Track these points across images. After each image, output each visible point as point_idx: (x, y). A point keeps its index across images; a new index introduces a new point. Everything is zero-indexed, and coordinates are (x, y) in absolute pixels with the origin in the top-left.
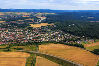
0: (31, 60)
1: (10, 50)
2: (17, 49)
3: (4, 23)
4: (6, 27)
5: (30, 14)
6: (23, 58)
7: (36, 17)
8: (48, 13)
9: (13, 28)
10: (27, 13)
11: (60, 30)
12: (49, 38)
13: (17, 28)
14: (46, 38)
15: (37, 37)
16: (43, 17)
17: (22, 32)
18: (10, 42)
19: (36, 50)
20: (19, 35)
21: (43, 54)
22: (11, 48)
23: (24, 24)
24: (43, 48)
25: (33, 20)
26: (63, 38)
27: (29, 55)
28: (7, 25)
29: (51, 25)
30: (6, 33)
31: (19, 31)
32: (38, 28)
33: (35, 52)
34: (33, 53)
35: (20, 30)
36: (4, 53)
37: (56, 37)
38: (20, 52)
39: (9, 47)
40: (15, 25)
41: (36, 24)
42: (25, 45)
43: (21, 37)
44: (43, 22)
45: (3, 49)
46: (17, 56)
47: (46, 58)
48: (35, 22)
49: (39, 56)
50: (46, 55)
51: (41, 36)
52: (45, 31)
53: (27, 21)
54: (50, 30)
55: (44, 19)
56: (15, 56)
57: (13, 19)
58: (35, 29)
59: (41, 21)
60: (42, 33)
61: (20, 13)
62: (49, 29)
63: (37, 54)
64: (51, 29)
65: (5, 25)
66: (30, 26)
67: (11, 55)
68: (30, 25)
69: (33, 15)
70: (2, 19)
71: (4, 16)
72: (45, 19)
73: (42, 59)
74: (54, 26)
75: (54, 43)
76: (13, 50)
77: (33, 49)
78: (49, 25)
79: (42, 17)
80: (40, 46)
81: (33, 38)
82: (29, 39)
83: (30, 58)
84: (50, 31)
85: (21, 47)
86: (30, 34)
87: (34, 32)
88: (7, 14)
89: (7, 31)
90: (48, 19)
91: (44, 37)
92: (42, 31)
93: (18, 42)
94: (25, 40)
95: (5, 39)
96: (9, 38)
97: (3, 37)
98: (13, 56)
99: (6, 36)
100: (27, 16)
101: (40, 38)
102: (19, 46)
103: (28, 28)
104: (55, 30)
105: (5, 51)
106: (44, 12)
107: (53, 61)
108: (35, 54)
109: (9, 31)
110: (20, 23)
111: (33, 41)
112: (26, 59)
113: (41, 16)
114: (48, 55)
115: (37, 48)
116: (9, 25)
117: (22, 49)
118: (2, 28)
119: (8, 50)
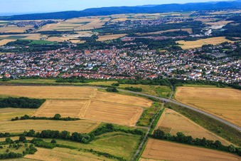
0: (152, 114)
1: (118, 90)
2: (131, 90)
3: (124, 39)
4: (126, 47)
5: (186, 16)
6: (136, 108)
7: (200, 23)
8: (239, 12)
9: (139, 48)
10: (179, 15)
12: (212, 73)
13: (146, 49)
14: (203, 74)
15: (183, 71)
16: (219, 23)
17: (154, 57)
18: (123, 76)
19: (168, 96)
20: (145, 64)
21: (180, 106)
22: (121, 86)
23: (164, 40)
24: (185, 94)
25: (189, 30)
27: (150, 104)
28: (129, 42)
29: (233, 42)
30: (122, 59)
31: (147, 55)
32: (193, 50)
33: (164, 99)
34: (158, 101)
35: (150, 53)
36: (106, 93)
37: (231, 72)
38: (134, 95)
39: (117, 85)
40: (145, 41)
41: (195, 39)
42: (148, 84)
43: (148, 67)
44: (216, 34)
45: (106, 86)
46: (126, 103)
47: (184, 114)
48: (193, 36)
49: (169, 108)
50: (186, 109)
51: (195, 68)
52: (208, 58)
53: (175, 32)
54: (224, 55)
55: (221, 27)
56: (123, 102)
57: (145, 30)
58: (186, 51)
59: (210, 32)
60: (200, 62)
61: (163, 15)
62: (221, 52)
63: (168, 103)
64: (226, 53)
65: (124, 42)
66: (178, 44)
67: (117, 100)
69: (193, 18)
70: (123, 29)
71: (128, 22)
72: (223, 27)
73: (174, 114)
74: (238, 46)
75: (218, 86)
76: (123, 91)
77: (163, 93)
78: (226, 43)
79: (217, 21)
80: (179, 89)
81: (173, 72)
82: (163, 73)
83: (151, 109)
84: (222, 58)
85: (139, 86)
86: (171, 62)
87: (181, 59)
89: (125, 54)
90: (233, 27)
91: (201, 71)
92: (200, 57)
93: (138, 78)
94: (153, 74)
95: (116, 69)
96: (124, 68)
97: (114, 65)
98: (120, 102)
99: (121, 63)
100: (178, 22)
101: (190, 71)
102: (135, 84)
103: (169, 50)
104: (236, 54)
105: (108, 91)
106: (226, 9)
107: (198, 123)
108: (163, 104)
109: (128, 55)
110: (156, 38)
111: (170, 77)
112: (142, 111)
113: (215, 19)
114: (192, 108)
115: (172, 93)
116: (133, 42)
117: (139, 90)
118: (118, 48)
119: (113, 90)
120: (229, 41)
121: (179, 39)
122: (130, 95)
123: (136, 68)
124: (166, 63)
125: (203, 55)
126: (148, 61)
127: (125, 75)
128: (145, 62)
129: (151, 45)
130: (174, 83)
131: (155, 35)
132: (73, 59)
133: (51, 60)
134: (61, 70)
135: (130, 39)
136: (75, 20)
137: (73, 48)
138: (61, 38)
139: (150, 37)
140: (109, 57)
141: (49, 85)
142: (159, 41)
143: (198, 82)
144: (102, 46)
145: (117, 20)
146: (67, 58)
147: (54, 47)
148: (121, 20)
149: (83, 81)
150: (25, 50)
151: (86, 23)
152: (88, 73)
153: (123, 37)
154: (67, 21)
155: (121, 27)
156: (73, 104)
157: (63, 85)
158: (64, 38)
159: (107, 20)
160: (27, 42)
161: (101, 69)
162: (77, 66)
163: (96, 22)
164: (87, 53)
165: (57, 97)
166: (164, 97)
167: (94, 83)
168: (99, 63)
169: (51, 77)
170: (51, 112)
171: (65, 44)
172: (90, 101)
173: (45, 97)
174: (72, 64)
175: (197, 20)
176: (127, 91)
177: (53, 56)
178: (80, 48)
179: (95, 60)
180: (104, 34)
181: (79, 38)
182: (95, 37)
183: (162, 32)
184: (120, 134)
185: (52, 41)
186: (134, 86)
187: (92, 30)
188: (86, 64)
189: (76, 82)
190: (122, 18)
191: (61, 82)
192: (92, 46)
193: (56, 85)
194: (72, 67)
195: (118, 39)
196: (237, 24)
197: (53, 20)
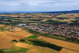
132: (70, 29)
134: (66, 33)
136: (68, 14)
138: (64, 20)
141: (63, 40)
146: (67, 28)
150: (52, 23)
151: (72, 15)
154: (65, 14)
158: (65, 20)
160: (52, 21)
162: (72, 32)
164: (75, 28)
165: (67, 47)
171: (66, 23)
173: (62, 46)
174: (70, 32)
177: (61, 27)
181: (71, 21)
182: (77, 21)
187: (76, 18)
189: (75, 41)
191: (68, 40)
192: (77, 24)
193: (66, 41)
194: (70, 33)
197: (60, 14)
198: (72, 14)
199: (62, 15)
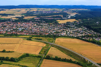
0: (46, 49)
3: (36, 18)
4: (36, 22)
5: (61, 10)
6: (39, 47)
7: (66, 13)
8: (81, 10)
9: (42, 22)
10: (58, 10)
11: (84, 26)
12: (70, 33)
13: (44, 23)
14: (67, 33)
15: (59, 32)
17: (48, 26)
18: (34, 34)
19: (52, 42)
20: (44, 29)
21: (57, 46)
22: (33, 38)
23: (52, 20)
24: (59, 41)
25: (62, 16)
26: (84, 34)
27: (45, 45)
28: (38, 20)
29: (78, 21)
30: (34, 26)
31: (45, 25)
32: (63, 24)
33: (51, 43)
34: (48, 44)
35: (46, 25)
36: (27, 41)
37: (77, 33)
38: (39, 41)
39: (32, 37)
40: (44, 20)
41: (64, 19)
42: (45, 37)
44: (72, 18)
45: (27, 38)
47: (58, 49)
48: (63, 18)
49: (53, 47)
50: (59, 47)
52: (69, 27)
53: (56, 16)
55: (74, 15)
56: (34, 45)
57: (44, 15)
58: (60, 24)
59: (70, 17)
60: (65, 29)
61: (52, 9)
62: (74, 25)
63: (52, 45)
64: (75, 25)
65: (36, 20)
67: (31, 43)
68: (57, 20)
71: (37, 12)
73: (55, 49)
74: (80, 23)
75: (72, 38)
76: (34, 40)
77: (51, 41)
78: (76, 21)
79: (73, 13)
80: (57, 39)
81: (55, 32)
82: (51, 33)
83: (45, 47)
84: (74, 27)
85: (41, 38)
86: (54, 28)
87: (58, 27)
88: (41, 10)
89: (36, 24)
90: (78, 15)
91: (66, 32)
92: (66, 27)
93: (40, 34)
94: (47, 33)
95: (32, 31)
96: (35, 30)
97: (31, 29)
99: (34, 28)
100: (58, 12)
101: (62, 32)
102: (39, 37)
103: (54, 23)
104: (79, 26)
105: (27, 40)
106: (76, 8)
107: (64, 52)
108: (50, 45)
109: (37, 25)
110: (49, 19)
111: (53, 34)
112: (41, 48)
113: (72, 12)
115: (54, 41)
116: (39, 20)
117: (41, 39)
118: (33, 22)
119: (30, 39)
120: (77, 21)
121: (58, 19)
122: (37, 41)
123: (40, 31)
124: (52, 29)
125: (67, 26)
126: (45, 28)
127: (35, 33)
128: (44, 28)
129: (47, 21)
130: (55, 37)
131: (49, 17)
132: (12, 26)
133: (3, 26)
134: (7, 31)
135: (38, 18)
136: (14, 9)
137: (13, 21)
138: (7, 17)
139: (46, 18)
140: (29, 26)
141: (1, 37)
142: (50, 20)
143: (64, 36)
144: (26, 21)
145: (33, 11)
146: (10, 26)
147: (4, 21)
148: (34, 10)
149: (16, 35)
151: (19, 11)
152: (19, 32)
153: (35, 18)
154: (11, 10)
155: (34, 13)
156: (11, 45)
157: (7, 37)
158: (9, 17)
159: (28, 10)
161: (25, 31)
162: (14, 29)
163: (24, 11)
164: (19, 24)
166: (51, 42)
167: (21, 36)
168: (24, 28)
169: (2, 34)
170: (1, 49)
171: (9, 20)
172: (19, 44)
174: (12, 28)
175: (65, 12)
176: (36, 40)
177: (3, 24)
178: (16, 21)
179: (22, 27)
180: (27, 16)
181: (16, 17)
182: (23, 17)
183: (51, 16)
184: (32, 58)
185: (3, 18)
186: (39, 38)
187: (22, 14)
188: (18, 29)
189: (13, 36)
190: (35, 10)
191: (6, 36)
192: (22, 21)
193: (4, 37)
194: (12, 29)
195: (33, 18)
196: (80, 14)
197: (4, 9)
198: (19, 9)
199: (6, 10)
